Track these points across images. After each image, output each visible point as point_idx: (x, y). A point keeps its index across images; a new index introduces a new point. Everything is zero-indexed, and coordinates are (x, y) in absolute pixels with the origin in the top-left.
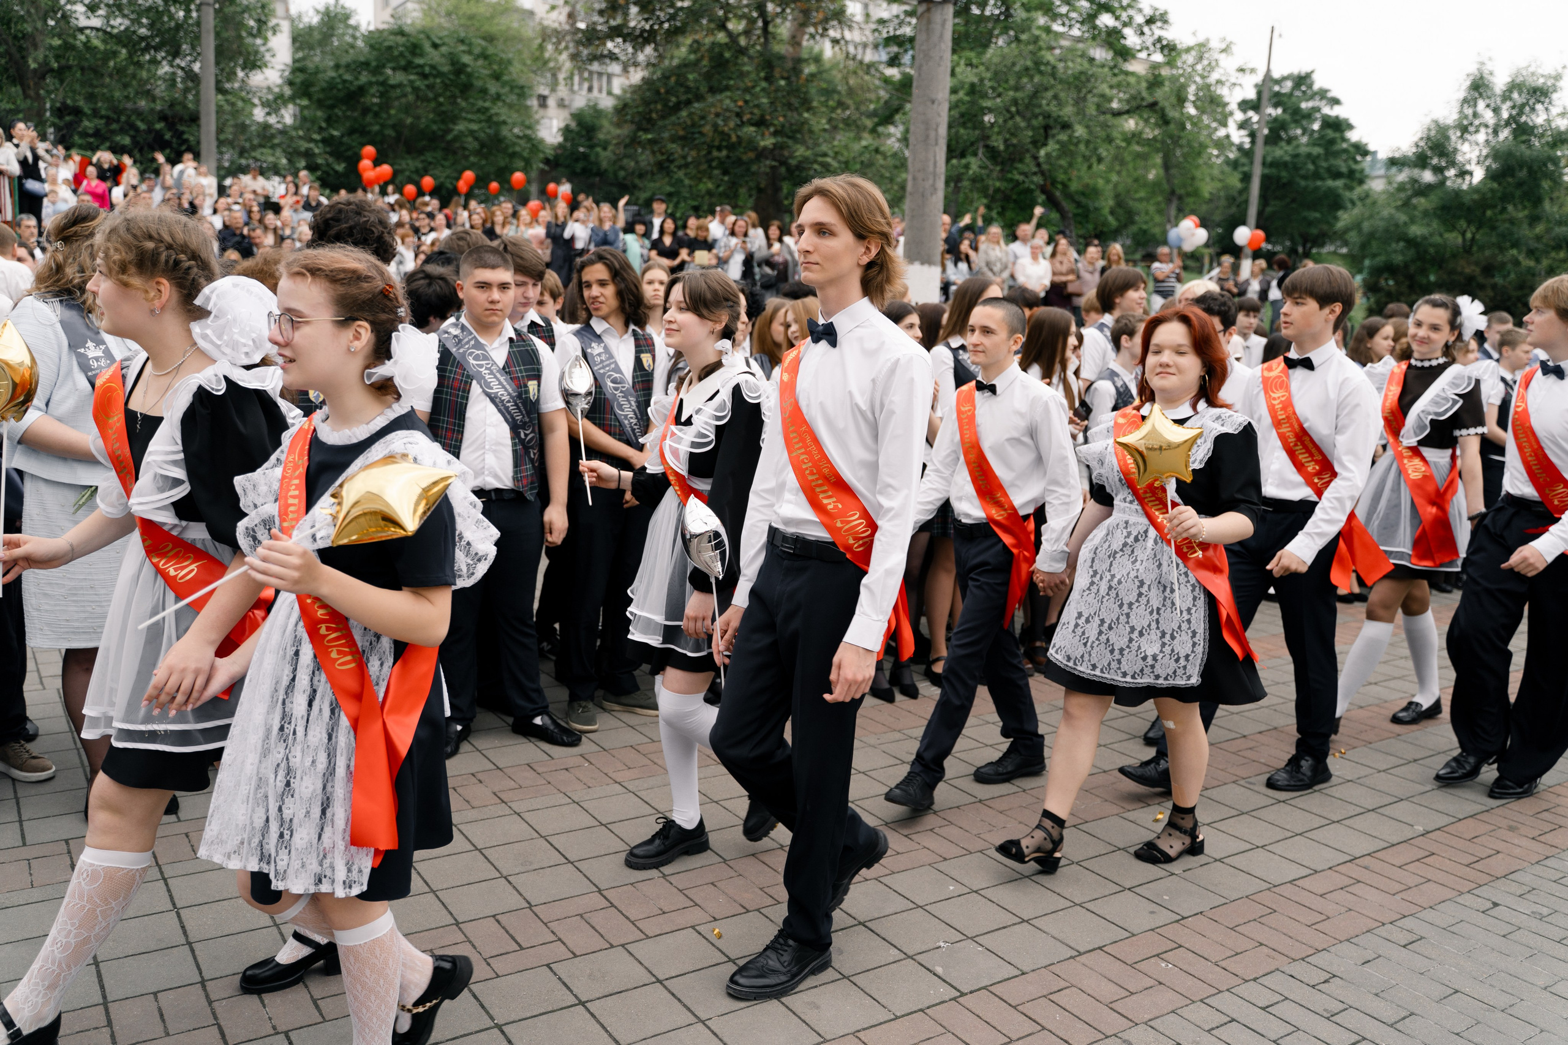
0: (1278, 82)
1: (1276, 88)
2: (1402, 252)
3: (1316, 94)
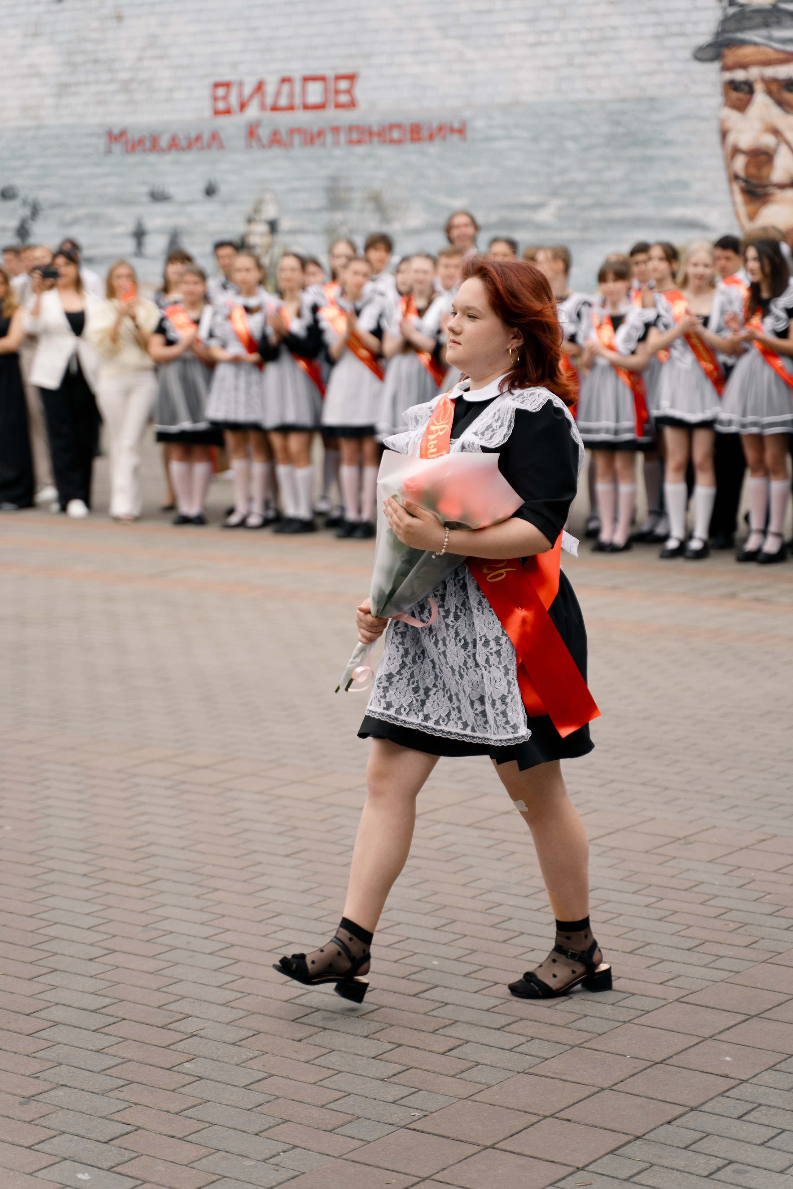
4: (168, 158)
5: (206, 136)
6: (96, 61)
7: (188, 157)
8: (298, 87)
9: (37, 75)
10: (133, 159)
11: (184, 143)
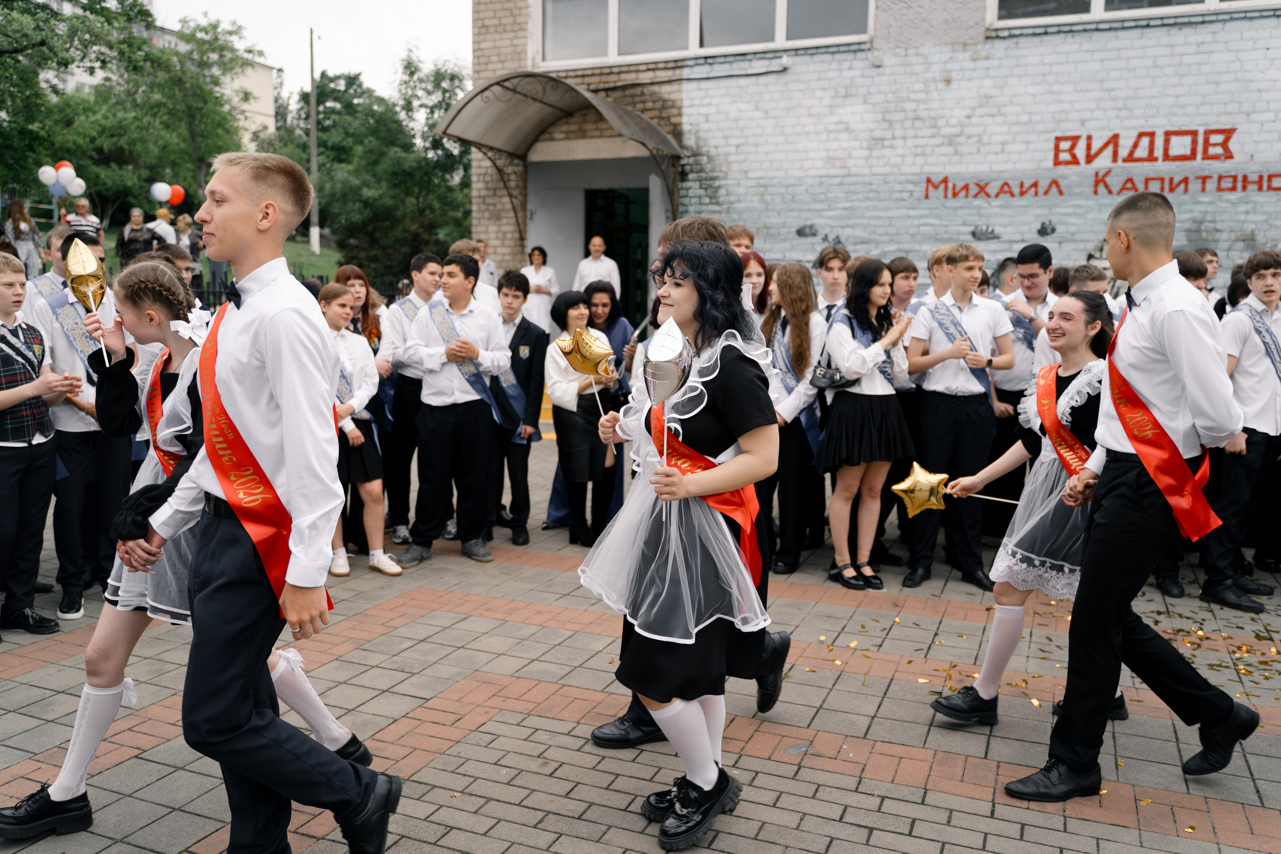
0: (332, 80)
1: (332, 85)
2: (360, 212)
3: (363, 93)
4: (996, 202)
5: (1043, 185)
6: (917, 118)
7: (1018, 201)
8: (1159, 141)
9: (847, 130)
10: (952, 203)
11: (1016, 190)
